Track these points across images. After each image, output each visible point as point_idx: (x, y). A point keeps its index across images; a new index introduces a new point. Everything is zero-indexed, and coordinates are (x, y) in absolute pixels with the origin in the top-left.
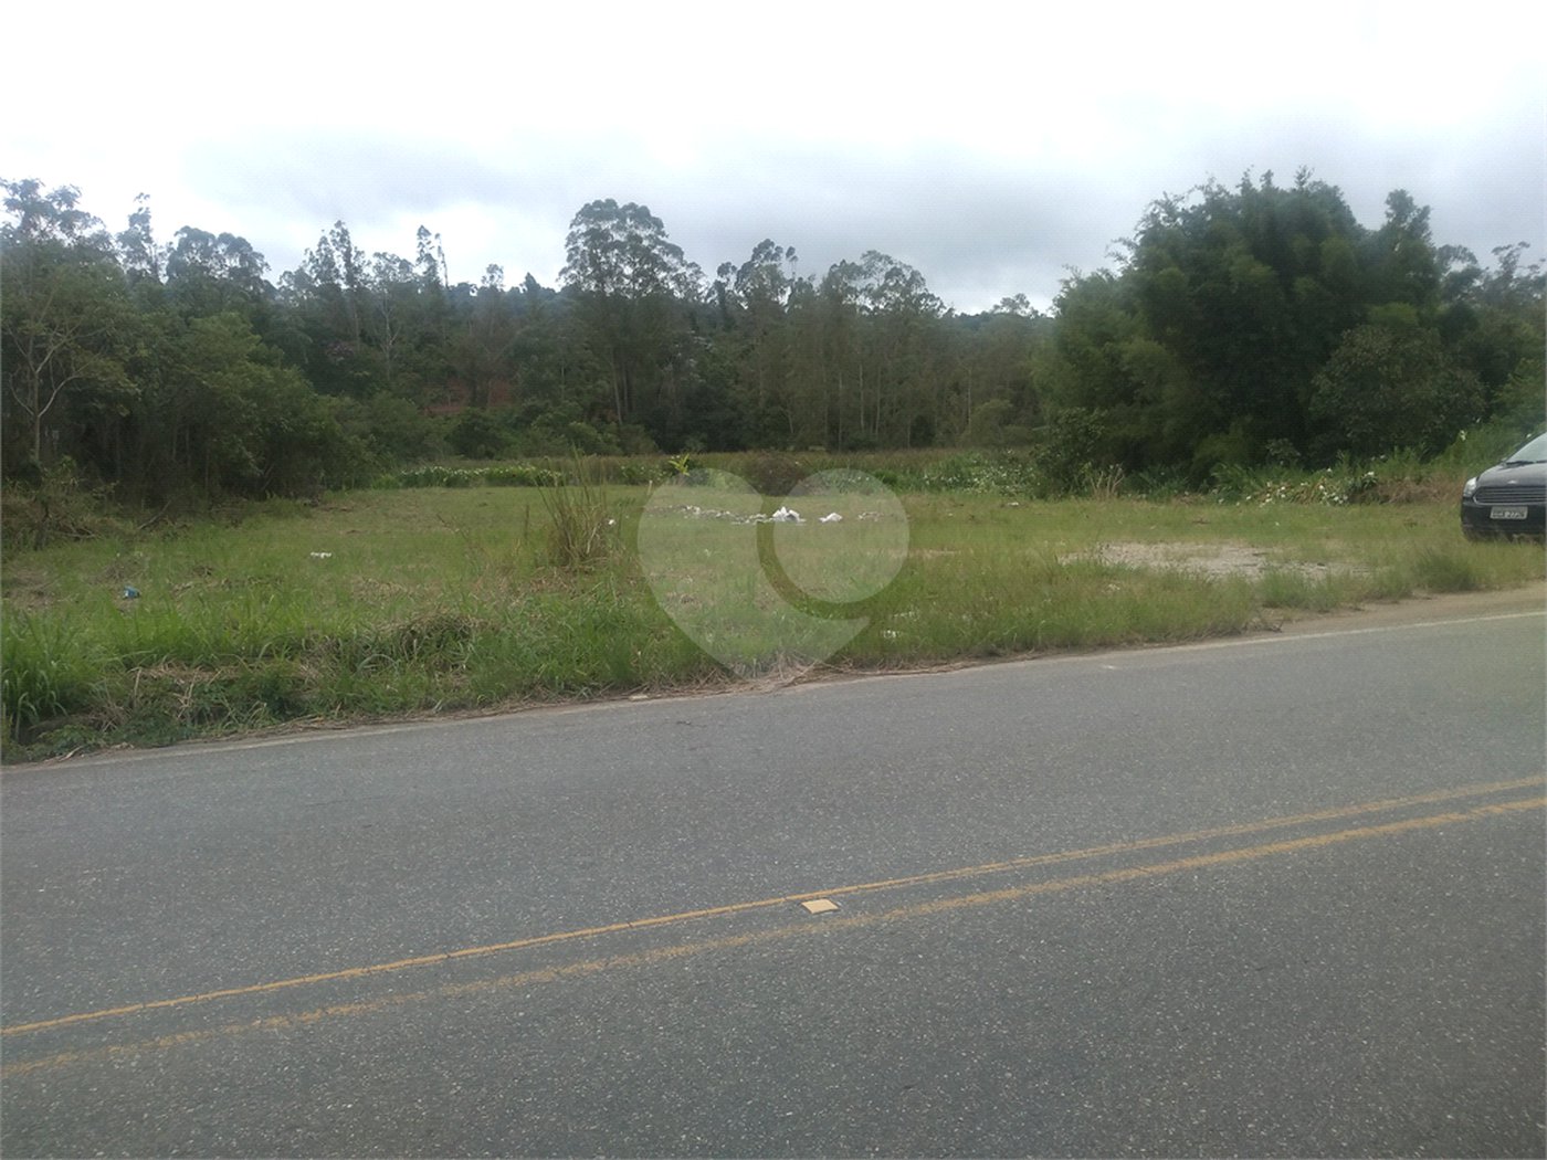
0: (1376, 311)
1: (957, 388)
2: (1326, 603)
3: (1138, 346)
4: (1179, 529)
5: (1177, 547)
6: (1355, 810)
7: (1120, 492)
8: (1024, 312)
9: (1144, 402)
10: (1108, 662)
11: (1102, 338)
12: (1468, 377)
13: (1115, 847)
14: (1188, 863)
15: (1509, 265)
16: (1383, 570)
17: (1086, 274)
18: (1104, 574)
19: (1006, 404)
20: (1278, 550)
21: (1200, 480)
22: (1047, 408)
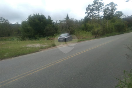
0: (48, 25)
1: (12, 31)
2: (45, 48)
3: (29, 27)
4: (34, 43)
5: (33, 45)
6: (47, 65)
7: (29, 40)
8: (18, 24)
9: (30, 32)
10: (27, 55)
11: (26, 26)
12: (55, 30)
13: (27, 72)
14: (34, 72)
15: (57, 22)
16: (49, 45)
17: (24, 21)
18: (27, 48)
19: (17, 32)
20: (42, 44)
21: (35, 39)
22: (21, 33)
